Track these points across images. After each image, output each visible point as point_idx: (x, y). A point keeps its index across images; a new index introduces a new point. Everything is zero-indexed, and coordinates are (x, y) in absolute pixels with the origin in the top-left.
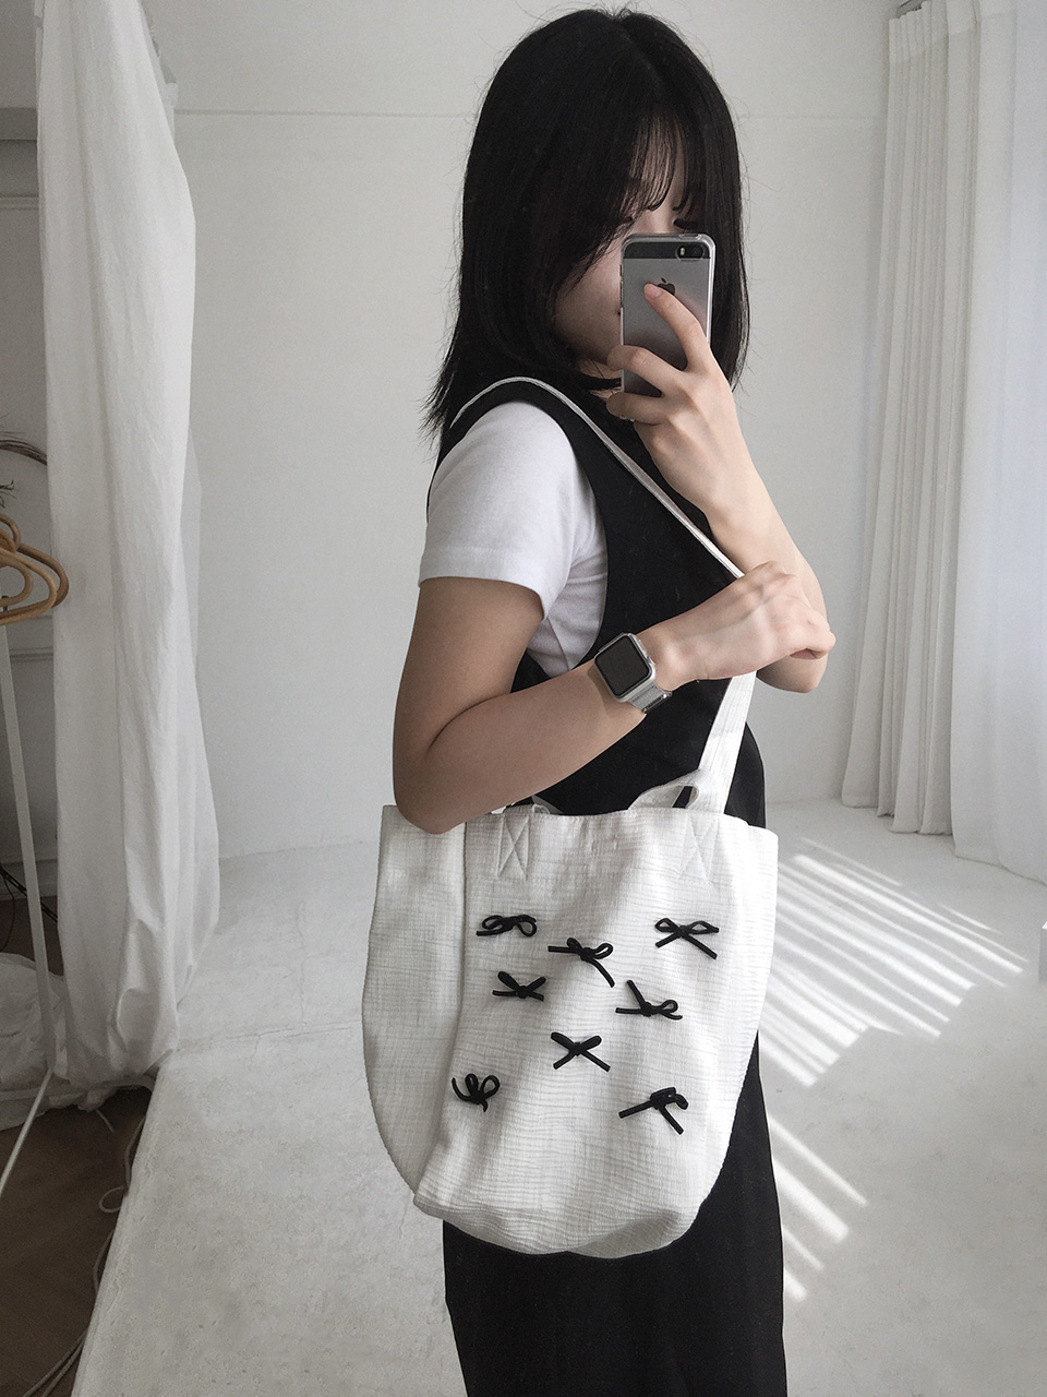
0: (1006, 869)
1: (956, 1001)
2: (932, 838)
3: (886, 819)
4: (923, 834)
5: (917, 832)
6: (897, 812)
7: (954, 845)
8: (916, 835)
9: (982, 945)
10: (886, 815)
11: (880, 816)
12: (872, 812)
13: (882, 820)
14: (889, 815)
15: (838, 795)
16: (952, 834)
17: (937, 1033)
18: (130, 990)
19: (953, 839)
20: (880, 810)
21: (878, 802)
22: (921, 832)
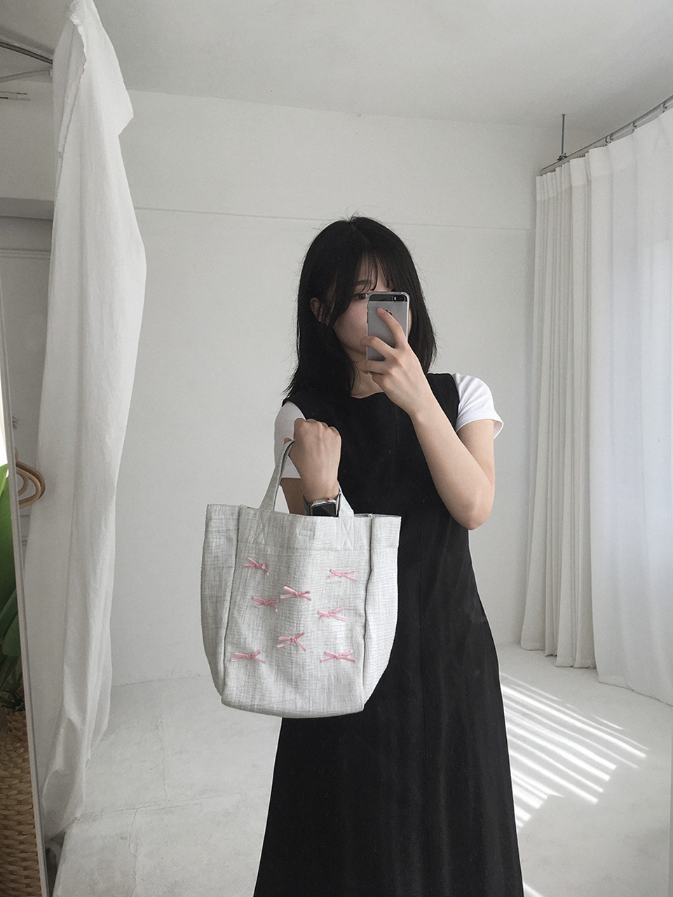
0: (632, 690)
1: (606, 777)
2: (584, 670)
3: (552, 658)
4: (577, 668)
5: (572, 666)
6: (559, 653)
7: (598, 674)
8: (571, 668)
9: (621, 740)
10: (551, 655)
11: (547, 656)
12: (541, 653)
13: (548, 658)
14: (553, 655)
15: (518, 642)
16: (595, 668)
17: (594, 800)
18: (56, 771)
19: (597, 672)
20: (547, 652)
21: (545, 646)
22: (575, 666)
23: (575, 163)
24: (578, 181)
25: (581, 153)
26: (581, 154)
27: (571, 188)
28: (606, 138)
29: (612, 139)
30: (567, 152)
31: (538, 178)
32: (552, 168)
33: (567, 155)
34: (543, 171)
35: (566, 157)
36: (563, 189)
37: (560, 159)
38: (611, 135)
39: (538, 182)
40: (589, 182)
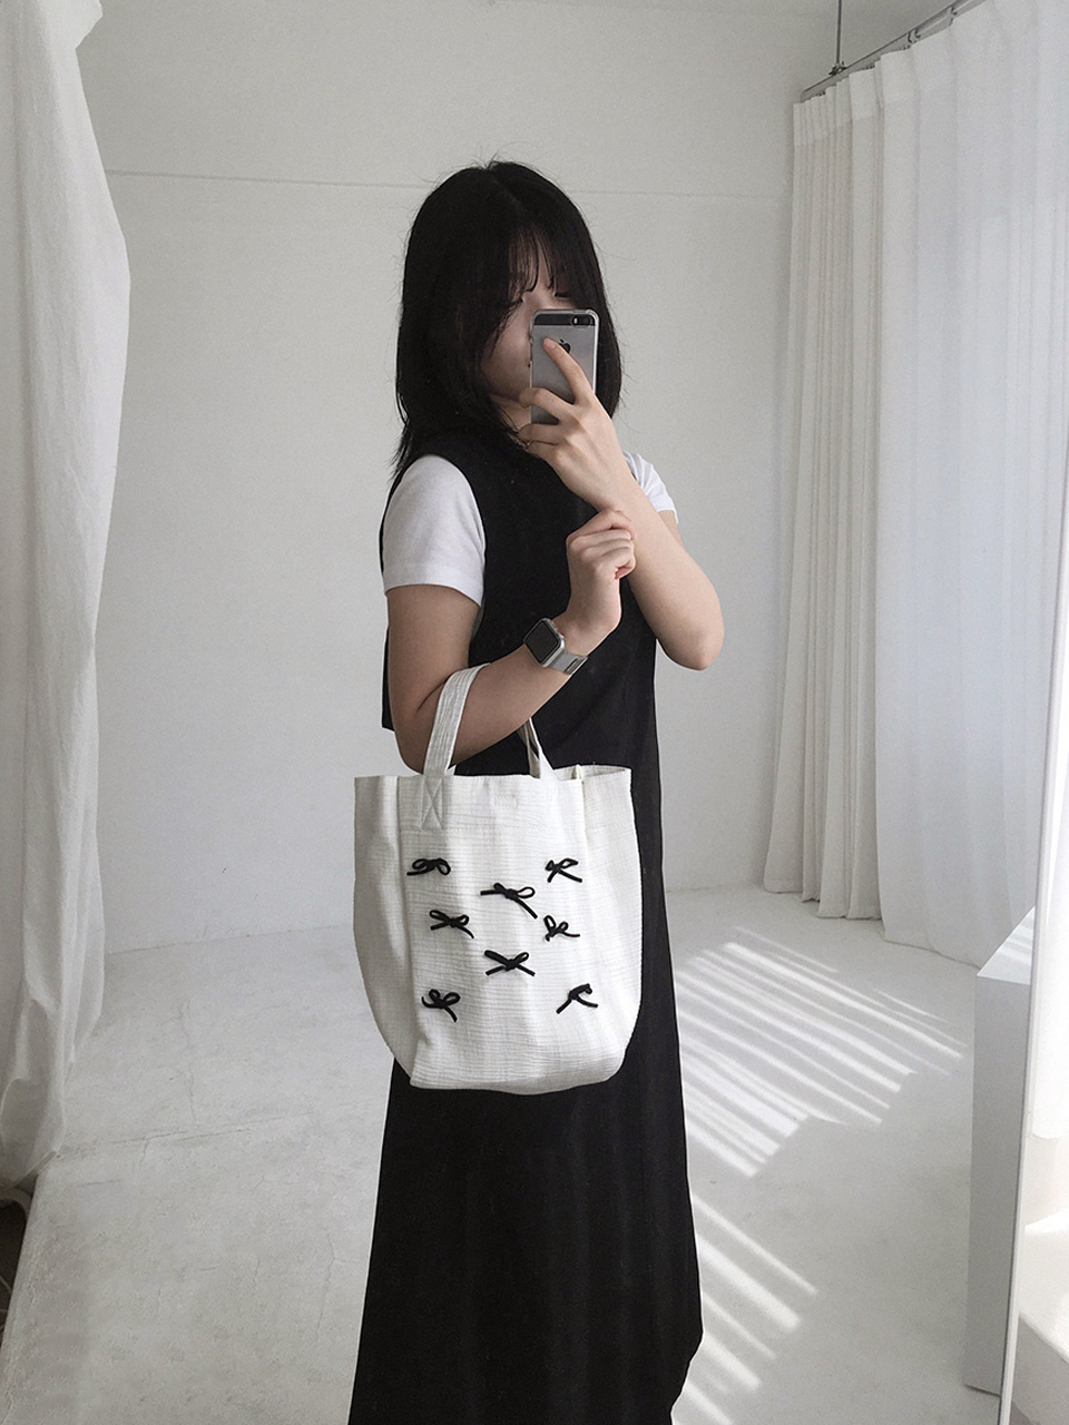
0: (938, 953)
1: (895, 1087)
2: (861, 922)
3: (813, 904)
4: (852, 919)
5: (844, 917)
6: (822, 897)
7: (884, 930)
8: (842, 920)
10: (812, 900)
11: (804, 902)
12: (796, 897)
13: (806, 904)
14: (814, 900)
15: (760, 880)
16: (880, 919)
17: (878, 1120)
18: (18, 1081)
19: (882, 923)
20: (805, 895)
21: (802, 887)
22: (849, 916)
23: (857, 79)
24: (862, 110)
25: (867, 62)
26: (869, 63)
27: (851, 121)
28: (910, 34)
29: (918, 37)
30: (846, 60)
31: (797, 107)
32: (819, 88)
33: (846, 65)
34: (806, 94)
35: (845, 68)
36: (839, 124)
37: (834, 73)
38: (917, 30)
39: (796, 116)
40: (880, 111)
